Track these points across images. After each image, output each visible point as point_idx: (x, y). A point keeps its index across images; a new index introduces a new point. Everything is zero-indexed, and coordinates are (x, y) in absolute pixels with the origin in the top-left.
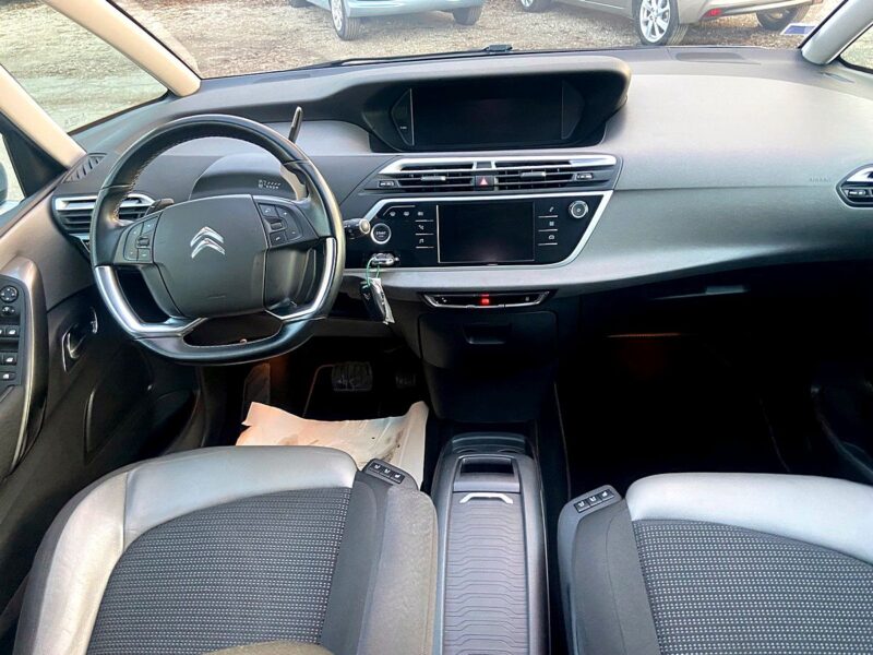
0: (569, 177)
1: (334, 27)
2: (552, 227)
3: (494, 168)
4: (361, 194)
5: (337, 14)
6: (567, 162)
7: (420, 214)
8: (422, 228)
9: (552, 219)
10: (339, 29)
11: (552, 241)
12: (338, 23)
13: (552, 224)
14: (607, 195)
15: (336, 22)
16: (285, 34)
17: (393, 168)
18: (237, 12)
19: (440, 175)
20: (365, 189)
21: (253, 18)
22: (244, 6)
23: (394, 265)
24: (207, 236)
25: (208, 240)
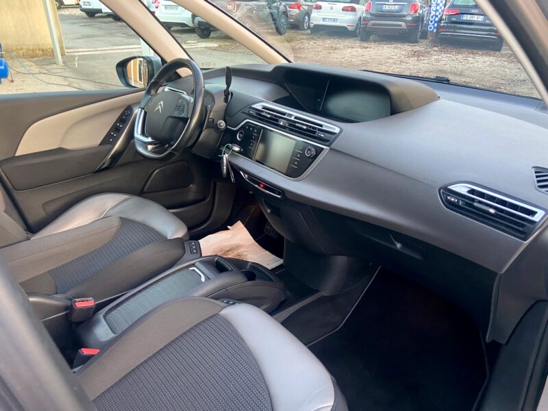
0: (314, 133)
2: (298, 158)
3: (292, 118)
4: (241, 114)
6: (321, 126)
7: (256, 131)
8: (254, 138)
9: (299, 153)
11: (296, 165)
13: (299, 156)
14: (326, 149)
16: (514, 81)
17: (258, 106)
18: (497, 64)
19: (269, 114)
20: (243, 113)
21: (503, 68)
22: (505, 61)
23: (239, 152)
24: (161, 105)
25: (160, 106)
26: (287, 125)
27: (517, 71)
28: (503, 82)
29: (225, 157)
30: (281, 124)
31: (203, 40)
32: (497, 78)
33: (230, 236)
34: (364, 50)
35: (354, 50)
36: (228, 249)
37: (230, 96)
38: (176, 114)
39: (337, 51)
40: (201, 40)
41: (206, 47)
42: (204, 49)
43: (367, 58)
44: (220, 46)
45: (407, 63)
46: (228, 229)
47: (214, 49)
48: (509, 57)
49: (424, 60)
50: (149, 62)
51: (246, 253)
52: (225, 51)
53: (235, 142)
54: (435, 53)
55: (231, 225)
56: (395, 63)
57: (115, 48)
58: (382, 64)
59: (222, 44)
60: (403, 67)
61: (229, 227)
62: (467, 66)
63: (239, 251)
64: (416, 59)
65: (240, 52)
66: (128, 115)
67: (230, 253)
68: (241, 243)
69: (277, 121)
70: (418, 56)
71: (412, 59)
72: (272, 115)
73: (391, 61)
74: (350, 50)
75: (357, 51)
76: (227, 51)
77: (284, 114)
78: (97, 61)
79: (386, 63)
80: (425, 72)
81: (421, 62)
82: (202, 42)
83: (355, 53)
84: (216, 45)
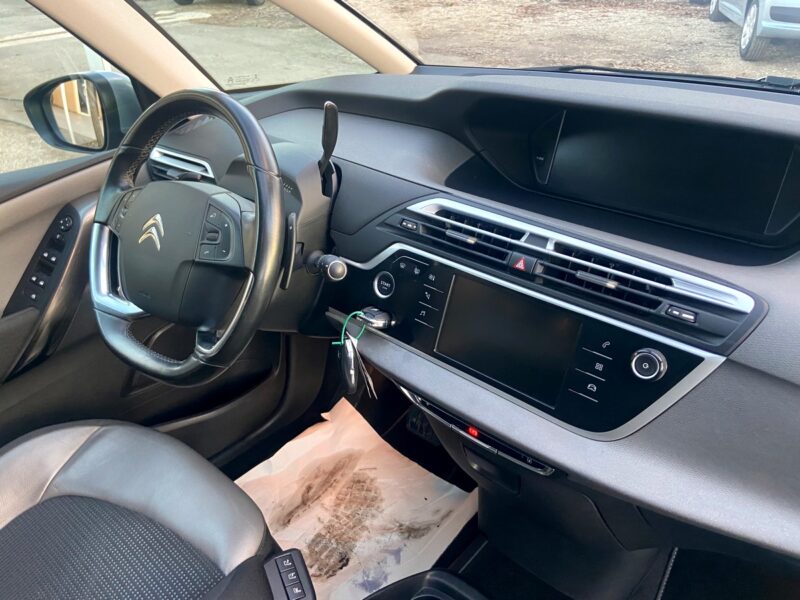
0: (655, 304)
1: (740, 45)
2: (597, 372)
3: (549, 249)
4: (378, 228)
5: (747, 31)
6: (667, 280)
7: (432, 277)
8: (428, 297)
9: (601, 360)
10: (743, 47)
11: (590, 393)
12: (745, 41)
13: (599, 367)
14: (713, 361)
15: (743, 40)
16: (686, 45)
17: (427, 208)
18: (652, 19)
19: (471, 234)
20: (384, 224)
21: (663, 27)
22: (662, 15)
23: (386, 329)
24: (155, 225)
25: (154, 229)
26: (539, 270)
27: (685, 28)
28: (670, 48)
29: (351, 345)
30: (520, 265)
31: (185, 7)
32: (661, 42)
33: (331, 434)
34: (449, 8)
35: (432, 9)
36: (330, 468)
37: (334, 177)
38: (206, 254)
39: (405, 14)
40: (181, 8)
41: (191, 20)
42: (189, 24)
43: (456, 21)
44: (214, 17)
45: (520, 27)
46: (323, 420)
47: (206, 22)
48: (667, 8)
49: (543, 20)
50: (102, 87)
51: (372, 474)
52: (223, 24)
53: (370, 302)
54: (556, 9)
55: (327, 410)
56: (500, 27)
57: (34, 34)
58: (482, 31)
59: (216, 12)
60: (515, 33)
61: (324, 415)
62: (611, 25)
63: (356, 470)
64: (532, 19)
65: (250, 25)
66: (68, 230)
67: (338, 477)
68: (357, 448)
69: (503, 256)
70: (534, 15)
71: (525, 19)
72: (479, 236)
73: (495, 25)
74: (425, 11)
75: (438, 12)
76: (227, 23)
77: (518, 234)
78: (8, 60)
79: (488, 27)
80: (551, 40)
81: (541, 23)
82: (182, 11)
83: (435, 15)
84: (208, 15)
